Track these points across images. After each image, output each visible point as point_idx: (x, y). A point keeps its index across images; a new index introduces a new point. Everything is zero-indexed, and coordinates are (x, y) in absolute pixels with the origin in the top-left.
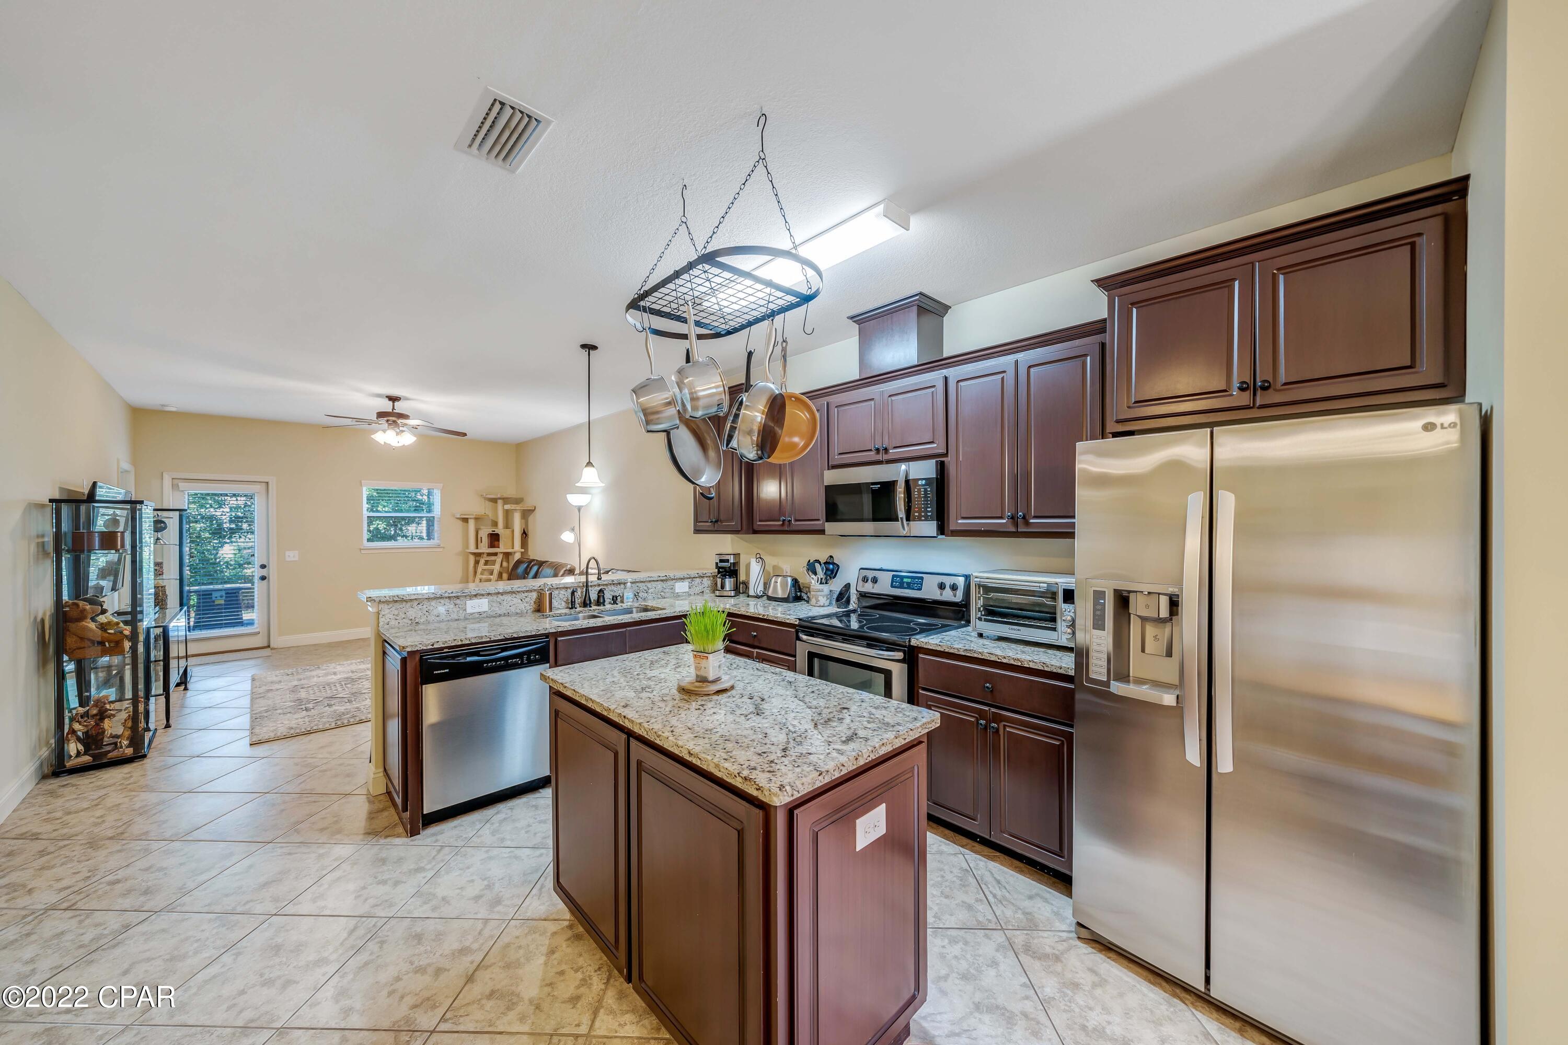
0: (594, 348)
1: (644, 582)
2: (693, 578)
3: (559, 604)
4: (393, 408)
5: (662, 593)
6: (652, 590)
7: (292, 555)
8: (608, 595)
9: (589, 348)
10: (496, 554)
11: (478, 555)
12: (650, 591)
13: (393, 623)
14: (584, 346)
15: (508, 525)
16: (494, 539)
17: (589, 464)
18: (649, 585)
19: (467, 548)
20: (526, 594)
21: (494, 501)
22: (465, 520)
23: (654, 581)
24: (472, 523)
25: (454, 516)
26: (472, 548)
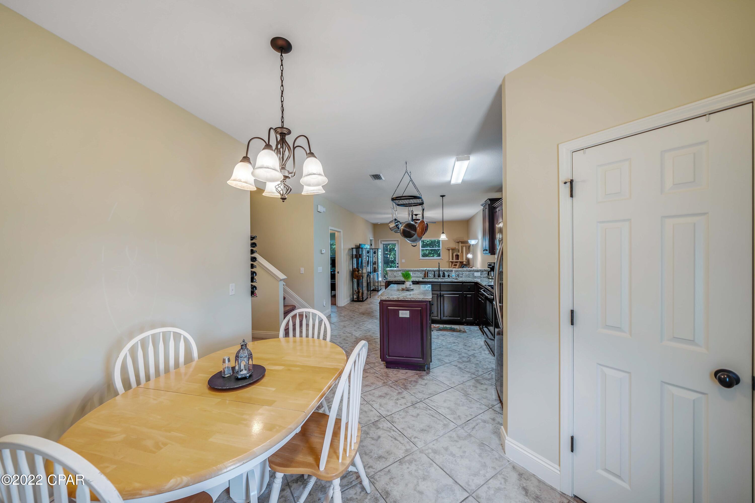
0: (444, 196)
1: (461, 271)
2: (483, 271)
3: (431, 275)
4: (416, 218)
5: (468, 276)
6: (465, 274)
7: (403, 261)
8: (446, 274)
9: (443, 196)
10: (457, 262)
11: (452, 262)
12: (463, 274)
13: (391, 276)
14: (441, 196)
15: (462, 252)
16: (457, 256)
17: (443, 233)
18: (463, 272)
19: (449, 259)
20: (422, 272)
21: (458, 242)
22: (449, 250)
23: (465, 271)
24: (451, 251)
25: (445, 248)
26: (451, 260)
